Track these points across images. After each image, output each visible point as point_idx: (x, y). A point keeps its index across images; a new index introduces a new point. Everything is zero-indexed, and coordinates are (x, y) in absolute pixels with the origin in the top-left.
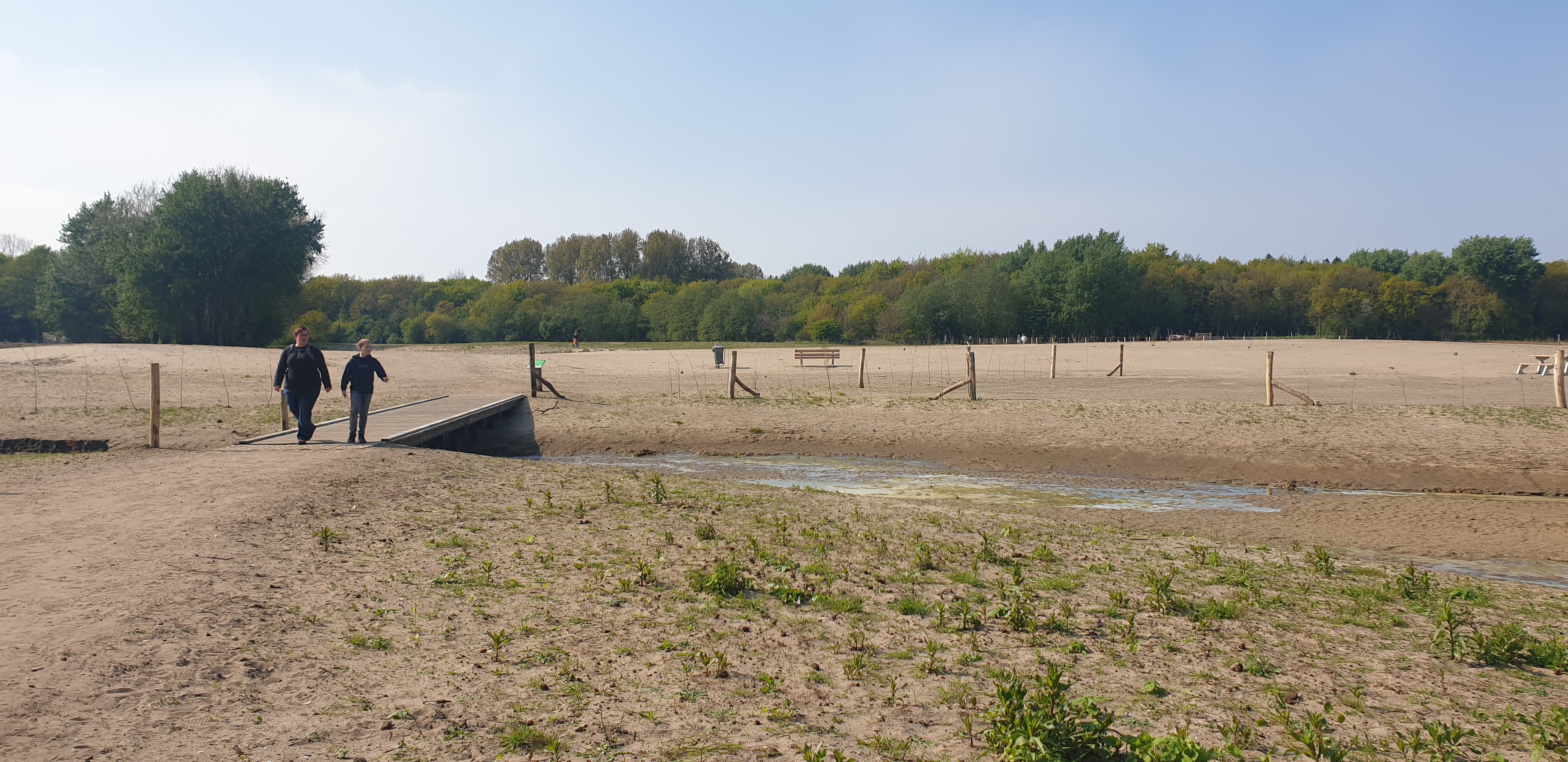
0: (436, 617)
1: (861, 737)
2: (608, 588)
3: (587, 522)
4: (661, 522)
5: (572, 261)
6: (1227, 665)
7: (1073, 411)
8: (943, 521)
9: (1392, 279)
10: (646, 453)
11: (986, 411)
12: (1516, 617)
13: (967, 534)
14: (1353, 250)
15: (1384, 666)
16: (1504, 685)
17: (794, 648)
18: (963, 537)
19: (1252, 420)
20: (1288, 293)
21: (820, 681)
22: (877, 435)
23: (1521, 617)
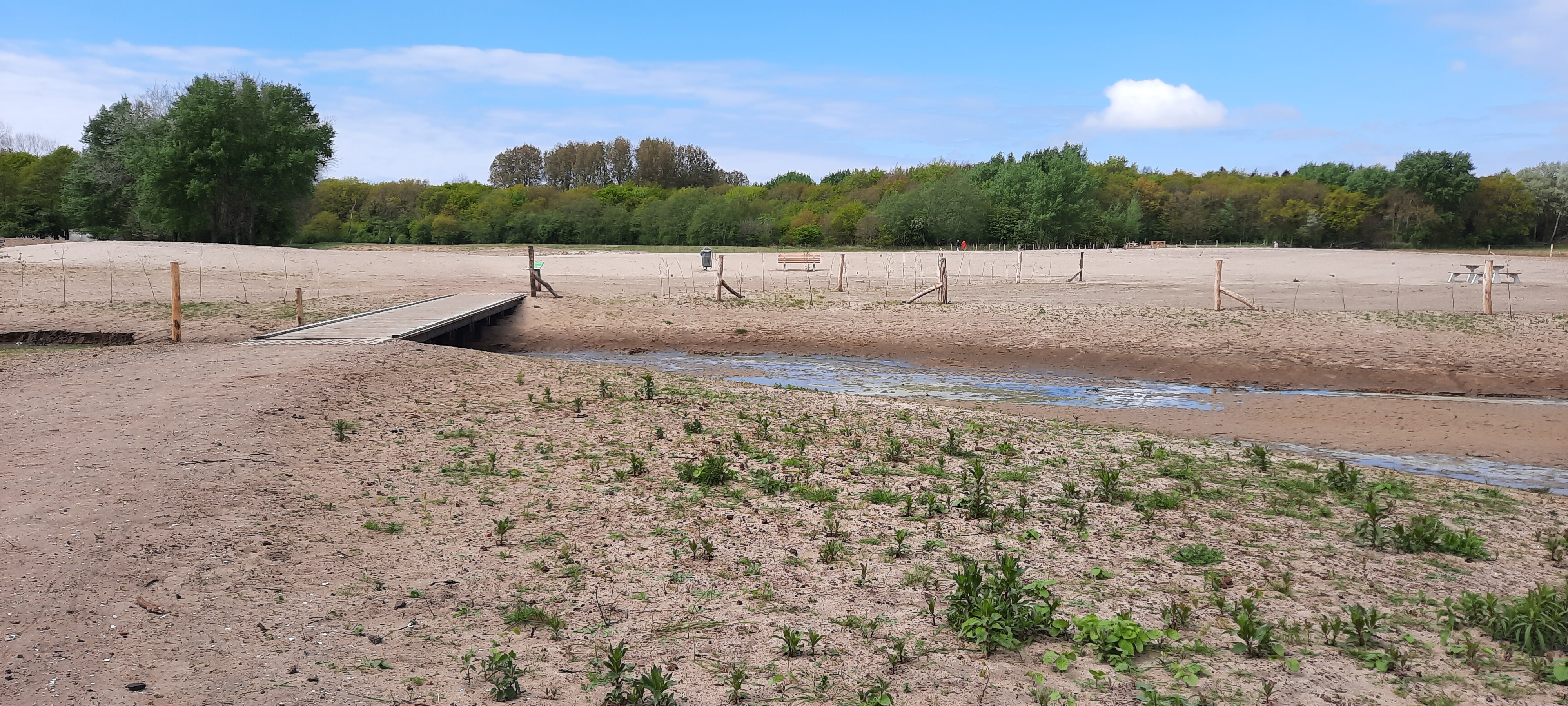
0: (444, 503)
1: (834, 616)
2: (604, 478)
3: (584, 416)
4: (653, 417)
5: (568, 166)
6: (1168, 552)
7: (1035, 313)
8: (913, 418)
9: (1337, 191)
10: (639, 351)
11: (955, 314)
12: (1434, 509)
13: (934, 430)
14: (1302, 163)
15: (1311, 554)
16: (1419, 571)
17: (774, 534)
18: (931, 432)
19: (1198, 324)
20: (1239, 204)
21: (797, 563)
22: (854, 336)
23: (1438, 509)
